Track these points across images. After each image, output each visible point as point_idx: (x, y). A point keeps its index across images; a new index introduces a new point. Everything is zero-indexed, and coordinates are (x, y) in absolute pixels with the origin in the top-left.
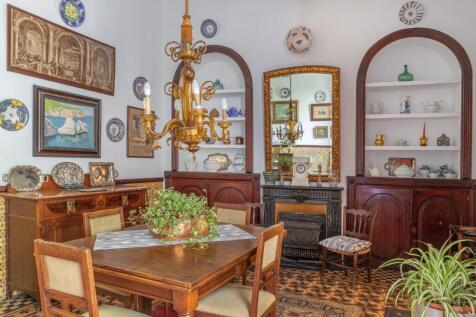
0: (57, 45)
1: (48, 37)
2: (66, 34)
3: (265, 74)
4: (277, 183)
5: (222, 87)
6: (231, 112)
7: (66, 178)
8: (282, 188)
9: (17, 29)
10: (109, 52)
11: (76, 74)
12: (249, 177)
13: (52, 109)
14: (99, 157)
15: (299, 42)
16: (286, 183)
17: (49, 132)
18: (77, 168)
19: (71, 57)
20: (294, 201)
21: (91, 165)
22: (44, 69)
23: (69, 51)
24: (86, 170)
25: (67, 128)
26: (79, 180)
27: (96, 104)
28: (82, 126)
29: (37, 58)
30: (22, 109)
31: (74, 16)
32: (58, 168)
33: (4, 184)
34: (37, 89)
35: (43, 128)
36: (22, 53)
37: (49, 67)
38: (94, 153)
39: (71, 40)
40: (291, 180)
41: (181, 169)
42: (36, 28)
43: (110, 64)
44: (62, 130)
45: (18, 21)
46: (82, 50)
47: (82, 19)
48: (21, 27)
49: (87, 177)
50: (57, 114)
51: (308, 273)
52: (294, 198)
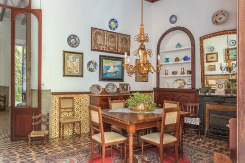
0: (107, 38)
1: (104, 36)
2: (111, 33)
3: (200, 38)
4: (207, 94)
5: (181, 46)
6: (185, 58)
7: (110, 90)
8: (209, 96)
9: (94, 35)
10: (128, 38)
11: (115, 49)
12: (193, 91)
13: (106, 63)
14: (123, 81)
15: (220, 19)
16: (212, 94)
17: (104, 72)
18: (114, 85)
19: (113, 42)
20: (217, 103)
21: (120, 85)
22: (103, 49)
23: (112, 40)
24: (118, 87)
25: (111, 70)
26: (115, 90)
27: (122, 59)
28: (117, 69)
29: (100, 45)
30: (95, 64)
31: (114, 26)
32: (107, 86)
33: (89, 91)
34: (101, 56)
35: (102, 70)
36: (96, 43)
37: (104, 47)
38: (121, 80)
39: (113, 35)
40: (215, 92)
41: (161, 87)
42: (100, 34)
43: (128, 42)
44: (109, 71)
45: (94, 33)
46: (117, 39)
47: (117, 27)
48: (95, 34)
49: (118, 89)
50: (107, 65)
51: (222, 142)
52: (216, 101)
